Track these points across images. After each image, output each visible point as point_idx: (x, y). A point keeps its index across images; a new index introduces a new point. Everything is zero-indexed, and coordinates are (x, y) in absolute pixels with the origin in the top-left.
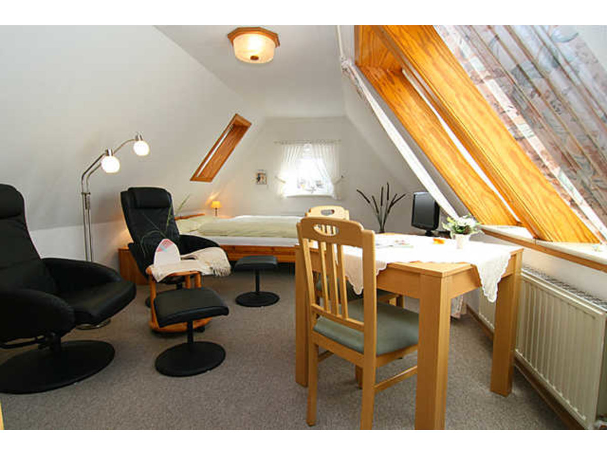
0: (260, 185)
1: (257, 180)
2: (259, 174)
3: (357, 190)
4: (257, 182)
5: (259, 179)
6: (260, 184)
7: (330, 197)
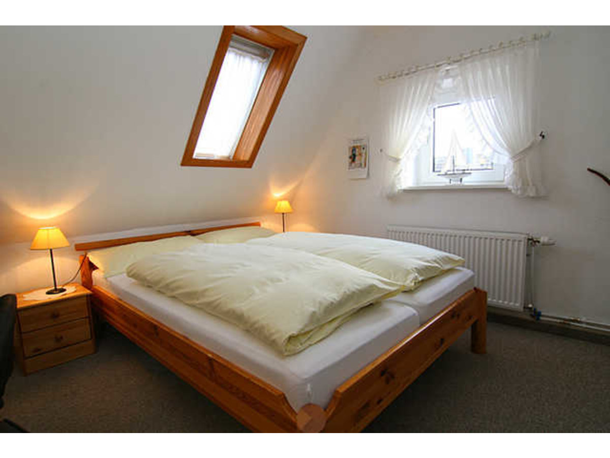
0: (356, 169)
1: (350, 160)
2: (354, 149)
3: (589, 170)
4: (351, 164)
5: (353, 158)
6: (355, 167)
7: (505, 190)
